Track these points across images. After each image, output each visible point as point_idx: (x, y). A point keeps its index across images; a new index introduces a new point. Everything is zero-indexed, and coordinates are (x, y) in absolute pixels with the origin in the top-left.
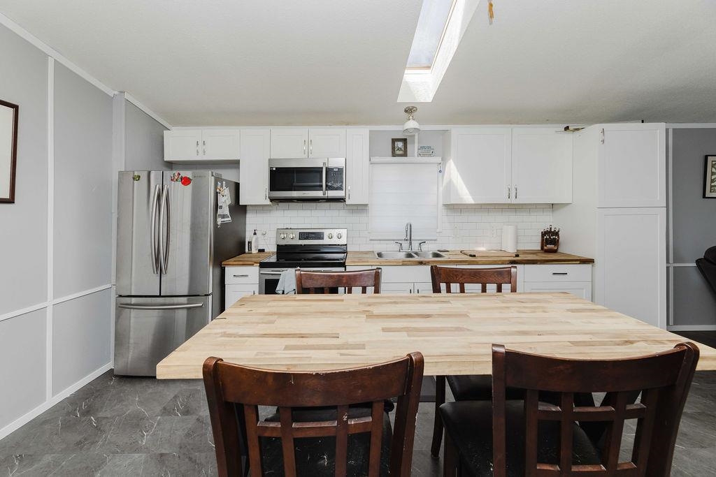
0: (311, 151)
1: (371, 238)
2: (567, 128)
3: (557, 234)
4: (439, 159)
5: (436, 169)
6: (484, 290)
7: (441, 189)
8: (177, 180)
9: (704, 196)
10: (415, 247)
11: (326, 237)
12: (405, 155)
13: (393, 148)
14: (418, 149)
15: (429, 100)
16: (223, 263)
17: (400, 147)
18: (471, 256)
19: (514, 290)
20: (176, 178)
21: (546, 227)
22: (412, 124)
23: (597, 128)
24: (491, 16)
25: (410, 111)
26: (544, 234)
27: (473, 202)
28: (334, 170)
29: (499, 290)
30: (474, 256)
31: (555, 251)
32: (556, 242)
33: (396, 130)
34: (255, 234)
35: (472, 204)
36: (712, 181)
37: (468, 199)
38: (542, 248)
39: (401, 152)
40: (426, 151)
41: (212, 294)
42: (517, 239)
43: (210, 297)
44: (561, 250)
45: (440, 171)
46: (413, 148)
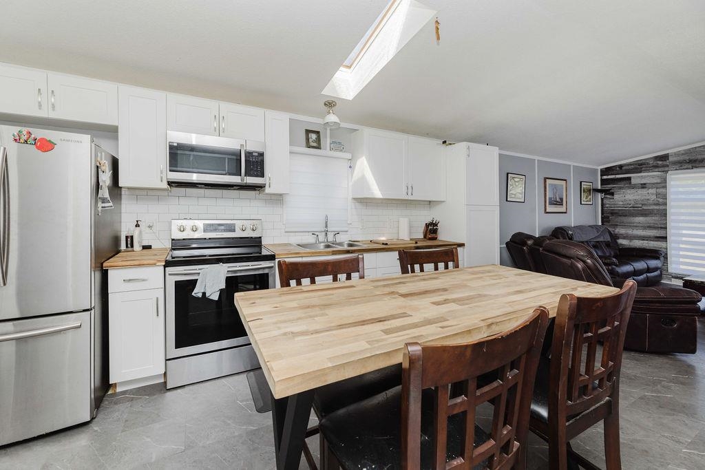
0: (223, 129)
1: (287, 230)
2: (444, 142)
3: (436, 225)
4: (349, 156)
5: (347, 164)
6: (436, 268)
7: (350, 184)
8: (26, 142)
9: (507, 200)
10: (331, 238)
11: (237, 229)
12: (318, 147)
13: (308, 139)
14: (331, 144)
15: (350, 98)
16: (105, 265)
17: (313, 139)
18: (383, 244)
19: (457, 266)
20: (25, 138)
21: (429, 220)
22: (332, 118)
23: (464, 144)
24: (438, 38)
25: (330, 104)
26: (427, 226)
27: (381, 197)
28: (254, 154)
29: (446, 267)
30: (387, 244)
31: (435, 239)
32: (435, 231)
33: (314, 122)
34: (137, 226)
35: (381, 199)
36: (510, 191)
37: (377, 193)
38: (425, 237)
39: (315, 144)
40: (338, 146)
41: (94, 308)
42: (410, 230)
43: (93, 311)
44: (439, 238)
45: (350, 167)
46: (326, 141)
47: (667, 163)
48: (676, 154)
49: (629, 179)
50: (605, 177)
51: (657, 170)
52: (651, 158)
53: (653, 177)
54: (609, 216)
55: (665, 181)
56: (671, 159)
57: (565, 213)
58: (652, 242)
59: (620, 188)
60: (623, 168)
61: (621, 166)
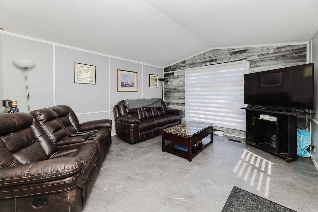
47: (185, 65)
48: (189, 60)
49: (173, 73)
50: (165, 73)
51: (182, 69)
52: (180, 63)
53: (181, 72)
54: (167, 93)
55: (184, 74)
56: (187, 63)
57: (137, 91)
58: (180, 106)
59: (170, 78)
60: (171, 68)
61: (170, 67)
